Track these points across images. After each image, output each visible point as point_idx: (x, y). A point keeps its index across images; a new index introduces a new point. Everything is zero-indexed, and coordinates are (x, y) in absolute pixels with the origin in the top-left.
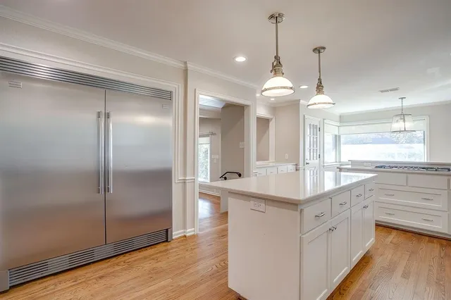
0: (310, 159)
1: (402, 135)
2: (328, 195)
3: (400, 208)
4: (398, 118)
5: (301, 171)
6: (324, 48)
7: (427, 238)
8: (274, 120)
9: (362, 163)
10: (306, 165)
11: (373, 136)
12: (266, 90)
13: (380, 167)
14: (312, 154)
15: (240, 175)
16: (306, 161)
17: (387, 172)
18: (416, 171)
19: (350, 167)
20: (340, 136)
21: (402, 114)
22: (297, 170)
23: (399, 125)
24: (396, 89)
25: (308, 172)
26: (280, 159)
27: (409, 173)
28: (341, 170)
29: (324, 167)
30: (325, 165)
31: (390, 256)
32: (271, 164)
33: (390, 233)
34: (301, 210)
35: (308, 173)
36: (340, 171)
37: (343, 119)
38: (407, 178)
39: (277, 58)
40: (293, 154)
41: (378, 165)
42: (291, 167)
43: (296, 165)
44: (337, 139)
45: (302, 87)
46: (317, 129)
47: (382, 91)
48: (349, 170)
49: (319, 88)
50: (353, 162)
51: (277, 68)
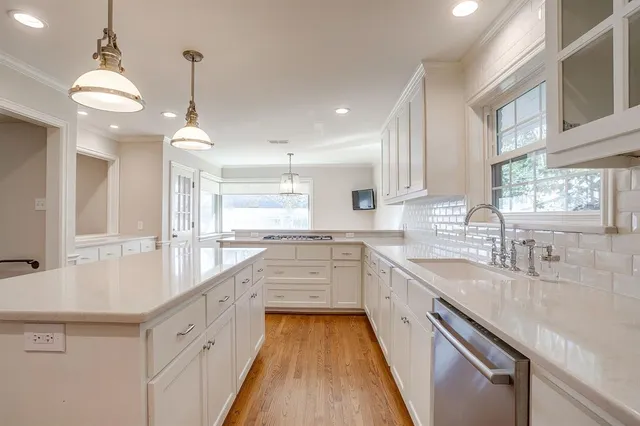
0: (179, 229)
1: (289, 198)
2: (202, 291)
3: (291, 287)
4: (287, 177)
5: (165, 248)
6: (201, 56)
7: (314, 317)
8: (117, 163)
9: (249, 232)
10: (172, 239)
11: (259, 198)
12: (80, 89)
13: (269, 238)
14: (181, 221)
15: (35, 265)
16: (173, 233)
17: (275, 244)
18: (304, 240)
19: (233, 239)
20: (221, 197)
21: (291, 173)
22: (157, 247)
23: (286, 186)
24: (286, 142)
25: (176, 249)
26: (127, 231)
27: (298, 244)
28: (222, 244)
29: (199, 241)
30: (201, 236)
31: (281, 353)
32: (110, 240)
33: (280, 321)
34: (148, 333)
35: (176, 251)
36: (221, 246)
37: (226, 174)
38: (296, 249)
39: (108, 32)
40: (151, 221)
41: (267, 235)
42: (147, 243)
43: (157, 239)
44: (218, 199)
45: (166, 114)
46: (190, 185)
47: (272, 142)
48: (232, 244)
49: (191, 116)
50: (238, 233)
51: (107, 52)
